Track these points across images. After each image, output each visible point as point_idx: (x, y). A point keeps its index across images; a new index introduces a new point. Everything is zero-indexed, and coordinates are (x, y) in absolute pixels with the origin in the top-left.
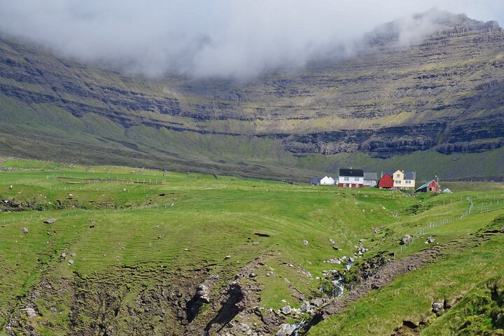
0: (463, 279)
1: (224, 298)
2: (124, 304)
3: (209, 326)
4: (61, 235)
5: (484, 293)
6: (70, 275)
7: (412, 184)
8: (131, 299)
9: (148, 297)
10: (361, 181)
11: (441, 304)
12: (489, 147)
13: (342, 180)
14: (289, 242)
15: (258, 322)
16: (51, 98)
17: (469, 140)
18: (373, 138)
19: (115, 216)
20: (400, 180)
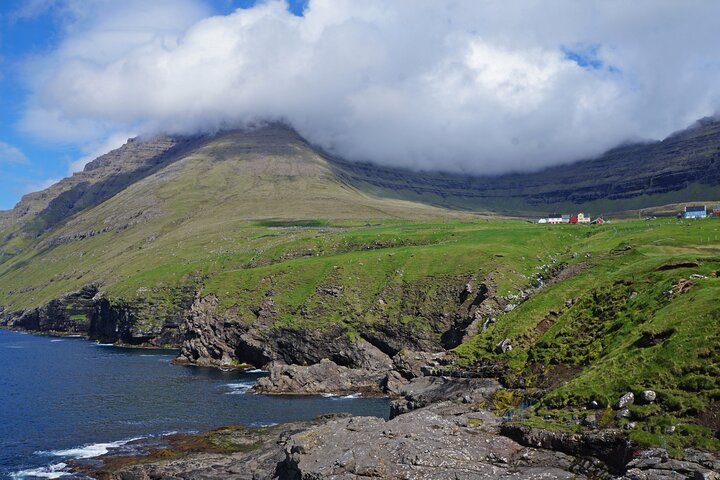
0: (582, 287)
1: (478, 291)
2: (428, 296)
3: (470, 307)
4: (396, 261)
5: (589, 297)
6: (401, 282)
7: (589, 220)
8: (432, 293)
9: (440, 291)
10: (560, 220)
11: (570, 302)
12: (636, 195)
13: (550, 220)
14: (514, 259)
15: (495, 304)
16: (406, 187)
17: (625, 192)
18: (574, 194)
19: (424, 250)
20: (581, 218)
